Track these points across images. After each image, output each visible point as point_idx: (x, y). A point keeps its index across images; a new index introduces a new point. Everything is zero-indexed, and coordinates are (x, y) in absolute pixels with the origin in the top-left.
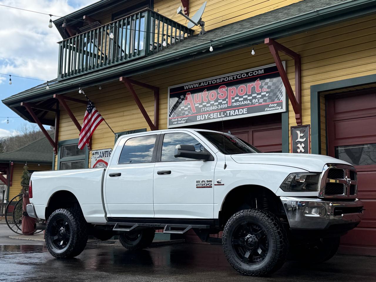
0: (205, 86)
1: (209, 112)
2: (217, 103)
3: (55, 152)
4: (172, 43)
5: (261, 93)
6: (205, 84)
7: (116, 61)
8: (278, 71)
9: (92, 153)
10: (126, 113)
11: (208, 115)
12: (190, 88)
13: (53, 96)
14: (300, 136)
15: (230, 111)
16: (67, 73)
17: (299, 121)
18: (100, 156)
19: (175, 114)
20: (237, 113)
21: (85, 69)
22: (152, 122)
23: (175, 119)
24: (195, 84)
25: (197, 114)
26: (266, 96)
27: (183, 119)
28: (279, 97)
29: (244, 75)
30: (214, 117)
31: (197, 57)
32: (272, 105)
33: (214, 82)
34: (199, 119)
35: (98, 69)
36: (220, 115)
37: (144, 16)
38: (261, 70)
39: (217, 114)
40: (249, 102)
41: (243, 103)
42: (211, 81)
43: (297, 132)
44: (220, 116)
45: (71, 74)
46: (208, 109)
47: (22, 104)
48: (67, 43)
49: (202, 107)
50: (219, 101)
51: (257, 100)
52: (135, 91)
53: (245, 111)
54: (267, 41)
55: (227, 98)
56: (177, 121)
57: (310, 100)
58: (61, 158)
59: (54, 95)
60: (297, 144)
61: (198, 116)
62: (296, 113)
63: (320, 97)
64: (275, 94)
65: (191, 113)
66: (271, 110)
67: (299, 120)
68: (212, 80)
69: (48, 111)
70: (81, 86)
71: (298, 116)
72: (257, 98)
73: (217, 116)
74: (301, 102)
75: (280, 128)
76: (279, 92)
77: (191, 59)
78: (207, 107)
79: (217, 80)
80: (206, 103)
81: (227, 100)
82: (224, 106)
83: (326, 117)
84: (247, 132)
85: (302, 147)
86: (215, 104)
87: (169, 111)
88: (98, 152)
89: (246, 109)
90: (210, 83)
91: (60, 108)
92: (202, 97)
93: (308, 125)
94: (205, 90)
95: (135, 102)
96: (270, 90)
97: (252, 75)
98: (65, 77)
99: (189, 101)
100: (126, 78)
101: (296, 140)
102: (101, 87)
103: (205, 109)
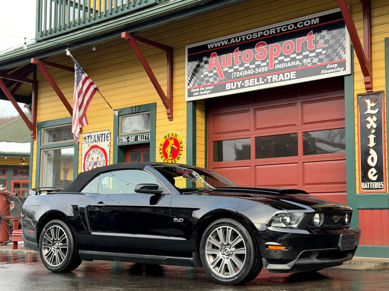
0: (236, 43)
1: (243, 79)
2: (254, 66)
3: (33, 136)
5: (315, 50)
6: (237, 41)
7: (115, 11)
9: (83, 137)
10: (127, 83)
11: (241, 82)
12: (216, 46)
13: (30, 61)
14: (371, 107)
15: (271, 76)
16: (48, 30)
17: (369, 86)
18: (94, 140)
19: (196, 82)
20: (281, 79)
21: (73, 24)
22: (165, 93)
23: (196, 88)
24: (221, 41)
25: (226, 80)
26: (323, 53)
27: (206, 89)
28: (341, 55)
29: (291, 27)
30: (250, 85)
32: (331, 66)
33: (249, 37)
34: (228, 87)
35: (90, 23)
36: (258, 81)
38: (315, 19)
39: (254, 81)
41: (289, 64)
42: (245, 36)
43: (366, 101)
44: (258, 83)
46: (241, 75)
49: (232, 72)
50: (257, 63)
51: (309, 59)
53: (293, 74)
55: (267, 58)
56: (199, 91)
57: (384, 57)
58: (41, 145)
59: (31, 59)
60: (367, 117)
61: (227, 84)
62: (365, 76)
64: (335, 51)
65: (218, 80)
66: (329, 73)
67: (369, 84)
68: (247, 35)
69: (23, 83)
70: (70, 46)
71: (368, 79)
72: (309, 57)
73: (254, 83)
74: (371, 61)
75: (343, 97)
76: (341, 47)
78: (240, 71)
79: (254, 35)
80: (238, 66)
81: (267, 61)
82: (264, 69)
84: (294, 104)
85: (374, 121)
86: (251, 67)
87: (187, 79)
88: (91, 136)
89: (295, 72)
90: (244, 40)
91: (38, 79)
92: (233, 58)
93: (382, 92)
94: (238, 49)
95: (143, 67)
96: (327, 46)
97: (302, 26)
98: (46, 35)
99: (214, 65)
100: (130, 33)
101: (365, 112)
102: (96, 47)
103: (236, 74)
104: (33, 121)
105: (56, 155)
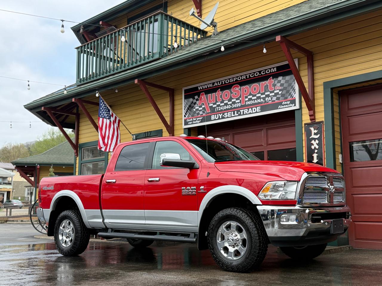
0: (218, 85)
1: (223, 112)
2: (231, 103)
3: (76, 154)
4: (186, 44)
5: (274, 91)
6: (219, 84)
7: (131, 64)
8: (290, 68)
10: (142, 115)
11: (222, 114)
12: (204, 88)
14: (314, 133)
15: (243, 110)
16: (85, 78)
17: (313, 117)
19: (190, 115)
20: (250, 112)
21: (102, 73)
22: (168, 123)
23: (190, 119)
24: (207, 84)
25: (211, 113)
26: (279, 93)
27: (198, 119)
28: (292, 94)
29: (257, 74)
30: (228, 117)
31: (209, 58)
32: (285, 103)
33: (227, 81)
34: (213, 118)
35: (114, 72)
36: (234, 114)
37: (158, 19)
38: (273, 68)
39: (231, 113)
40: (262, 100)
41: (256, 101)
42: (225, 81)
43: (311, 128)
44: (234, 115)
45: (89, 78)
46: (222, 109)
47: (43, 108)
48: (85, 48)
49: (215, 107)
50: (233, 100)
51: (270, 98)
52: (150, 93)
53: (258, 109)
54: (278, 38)
55: (240, 97)
56: (192, 121)
57: (323, 97)
58: (81, 160)
59: (73, 99)
60: (311, 141)
61: (212, 116)
62: (309, 110)
63: (334, 93)
64: (288, 92)
65: (206, 113)
66: (284, 108)
67: (312, 116)
68: (226, 80)
70: (98, 90)
71: (312, 112)
72: (270, 96)
73: (231, 115)
74: (314, 99)
75: (294, 125)
76: (292, 89)
77: (203, 60)
78: (221, 106)
79: (230, 80)
80: (220, 102)
82: (238, 105)
83: (340, 113)
84: (261, 130)
85: (317, 144)
86: (229, 103)
87: (184, 112)
89: (260, 107)
90: (223, 83)
91: (79, 112)
92: (216, 97)
93: (322, 122)
94: (219, 90)
95: (151, 103)
96: (283, 88)
97: (265, 73)
98: (83, 81)
99: (203, 101)
100: (141, 80)
101: (310, 137)
102: (118, 90)
103: (219, 109)
104: (76, 143)
105: (94, 167)
